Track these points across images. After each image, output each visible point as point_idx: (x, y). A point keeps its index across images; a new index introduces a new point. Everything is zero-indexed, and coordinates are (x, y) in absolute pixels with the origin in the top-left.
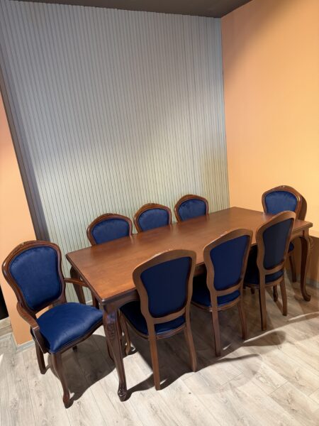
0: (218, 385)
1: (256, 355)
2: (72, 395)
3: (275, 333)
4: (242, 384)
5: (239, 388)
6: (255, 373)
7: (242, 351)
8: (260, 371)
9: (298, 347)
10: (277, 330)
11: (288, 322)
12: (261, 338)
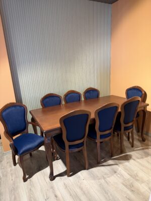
1: (117, 164)
2: (27, 176)
5: (108, 179)
6: (115, 172)
7: (110, 162)
8: (118, 172)
9: (138, 162)
10: (128, 153)
12: (120, 157)
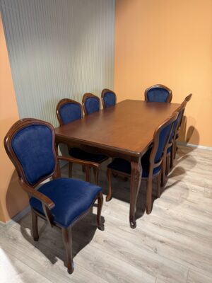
0: (177, 200)
1: (179, 181)
3: (177, 168)
4: (188, 196)
5: (189, 198)
6: (187, 189)
7: (171, 181)
8: (189, 187)
9: (193, 172)
10: (177, 166)
11: (178, 162)
12: (174, 172)
